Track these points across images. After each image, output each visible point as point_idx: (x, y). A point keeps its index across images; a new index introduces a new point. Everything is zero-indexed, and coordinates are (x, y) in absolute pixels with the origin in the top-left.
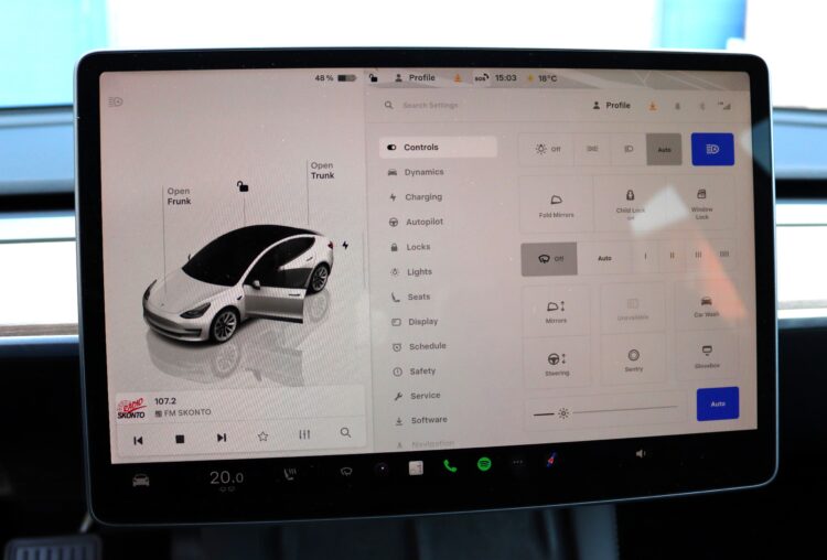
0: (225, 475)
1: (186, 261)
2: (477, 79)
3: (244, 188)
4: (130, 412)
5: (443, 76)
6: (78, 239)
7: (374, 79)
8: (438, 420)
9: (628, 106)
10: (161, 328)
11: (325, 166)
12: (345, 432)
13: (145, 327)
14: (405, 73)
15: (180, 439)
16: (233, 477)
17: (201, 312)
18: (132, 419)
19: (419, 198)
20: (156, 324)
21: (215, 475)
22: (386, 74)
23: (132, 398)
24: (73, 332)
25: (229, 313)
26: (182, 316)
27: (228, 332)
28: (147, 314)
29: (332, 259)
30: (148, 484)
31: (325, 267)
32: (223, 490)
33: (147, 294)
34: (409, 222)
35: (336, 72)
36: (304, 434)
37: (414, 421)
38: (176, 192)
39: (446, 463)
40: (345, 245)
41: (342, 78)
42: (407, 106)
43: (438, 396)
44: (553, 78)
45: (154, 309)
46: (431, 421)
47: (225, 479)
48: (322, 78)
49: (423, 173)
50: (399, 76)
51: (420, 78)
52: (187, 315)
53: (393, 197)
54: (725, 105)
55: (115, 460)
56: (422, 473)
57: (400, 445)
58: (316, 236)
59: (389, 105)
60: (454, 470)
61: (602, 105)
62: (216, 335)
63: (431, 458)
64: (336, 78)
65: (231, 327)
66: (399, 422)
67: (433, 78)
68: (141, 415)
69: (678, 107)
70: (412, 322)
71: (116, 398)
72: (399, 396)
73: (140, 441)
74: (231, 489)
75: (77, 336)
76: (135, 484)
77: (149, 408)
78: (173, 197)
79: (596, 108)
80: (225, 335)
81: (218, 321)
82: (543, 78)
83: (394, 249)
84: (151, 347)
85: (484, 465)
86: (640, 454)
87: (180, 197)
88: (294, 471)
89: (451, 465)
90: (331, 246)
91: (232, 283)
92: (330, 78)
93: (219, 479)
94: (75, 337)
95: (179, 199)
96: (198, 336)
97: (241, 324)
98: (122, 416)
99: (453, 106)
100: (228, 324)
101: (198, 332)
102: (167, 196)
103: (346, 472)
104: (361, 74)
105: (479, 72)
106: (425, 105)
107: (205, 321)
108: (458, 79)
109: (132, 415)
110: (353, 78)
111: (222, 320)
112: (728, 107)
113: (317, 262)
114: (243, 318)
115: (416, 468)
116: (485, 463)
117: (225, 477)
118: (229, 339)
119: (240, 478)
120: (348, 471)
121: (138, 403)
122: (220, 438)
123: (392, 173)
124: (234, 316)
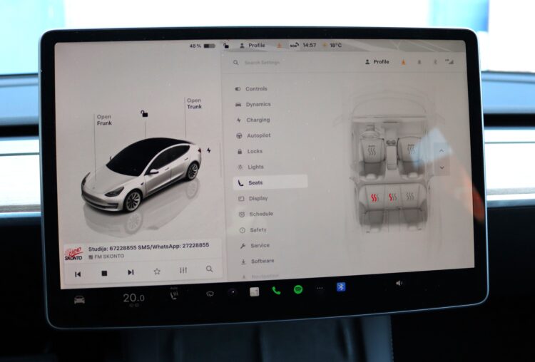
0: (133, 297)
1: (108, 161)
2: (291, 46)
3: (145, 115)
4: (73, 256)
5: (271, 44)
6: (41, 153)
7: (227, 47)
8: (268, 261)
9: (388, 62)
10: (93, 203)
11: (196, 101)
12: (209, 268)
13: (82, 202)
14: (246, 42)
15: (104, 273)
16: (138, 298)
17: (118, 192)
18: (74, 261)
19: (256, 120)
20: (89, 200)
21: (126, 296)
22: (234, 43)
23: (74, 247)
24: (37, 210)
25: (136, 194)
26: (106, 195)
27: (135, 205)
28: (84, 194)
29: (201, 158)
30: (83, 302)
31: (196, 164)
32: (131, 306)
33: (84, 181)
34: (249, 136)
35: (203, 42)
36: (183, 270)
37: (253, 261)
38: (103, 117)
39: (274, 288)
40: (209, 150)
41: (206, 46)
42: (247, 63)
43: (268, 246)
44: (339, 45)
45: (88, 191)
46: (264, 261)
47: (133, 299)
48: (194, 46)
49: (258, 105)
50: (242, 44)
51: (256, 46)
52: (109, 195)
53: (239, 120)
54: (450, 61)
55: (63, 287)
56: (258, 295)
57: (244, 277)
58: (190, 145)
59: (236, 62)
60: (279, 293)
61: (371, 62)
62: (128, 207)
63: (264, 285)
64: (203, 46)
65: (137, 202)
66: (244, 262)
67: (263, 46)
68: (80, 258)
69: (419, 62)
70: (252, 199)
71: (64, 247)
72: (243, 246)
73: (79, 274)
74: (137, 305)
75: (40, 212)
76: (75, 302)
77: (85, 254)
78: (101, 121)
79: (368, 63)
80: (133, 207)
81: (129, 198)
82: (333, 45)
83: (240, 152)
84: (86, 215)
85: (298, 290)
86: (398, 283)
87: (105, 120)
88: (176, 294)
89: (277, 290)
90: (200, 151)
91: (137, 174)
92: (199, 46)
93: (129, 299)
94: (38, 213)
95: (105, 122)
96: (116, 208)
97: (143, 200)
98: (68, 258)
99: (276, 63)
100: (135, 200)
101: (116, 205)
102: (97, 120)
103: (210, 294)
104: (218, 43)
105: (293, 42)
106: (259, 62)
107: (120, 198)
108: (279, 46)
109: (74, 258)
110: (213, 46)
111: (131, 198)
112: (452, 63)
113: (191, 161)
114: (144, 196)
115: (254, 292)
116: (298, 289)
117: (133, 298)
118: (135, 210)
119: (142, 298)
120: (211, 294)
121: (78, 250)
122: (129, 272)
123: (238, 105)
124: (139, 195)
